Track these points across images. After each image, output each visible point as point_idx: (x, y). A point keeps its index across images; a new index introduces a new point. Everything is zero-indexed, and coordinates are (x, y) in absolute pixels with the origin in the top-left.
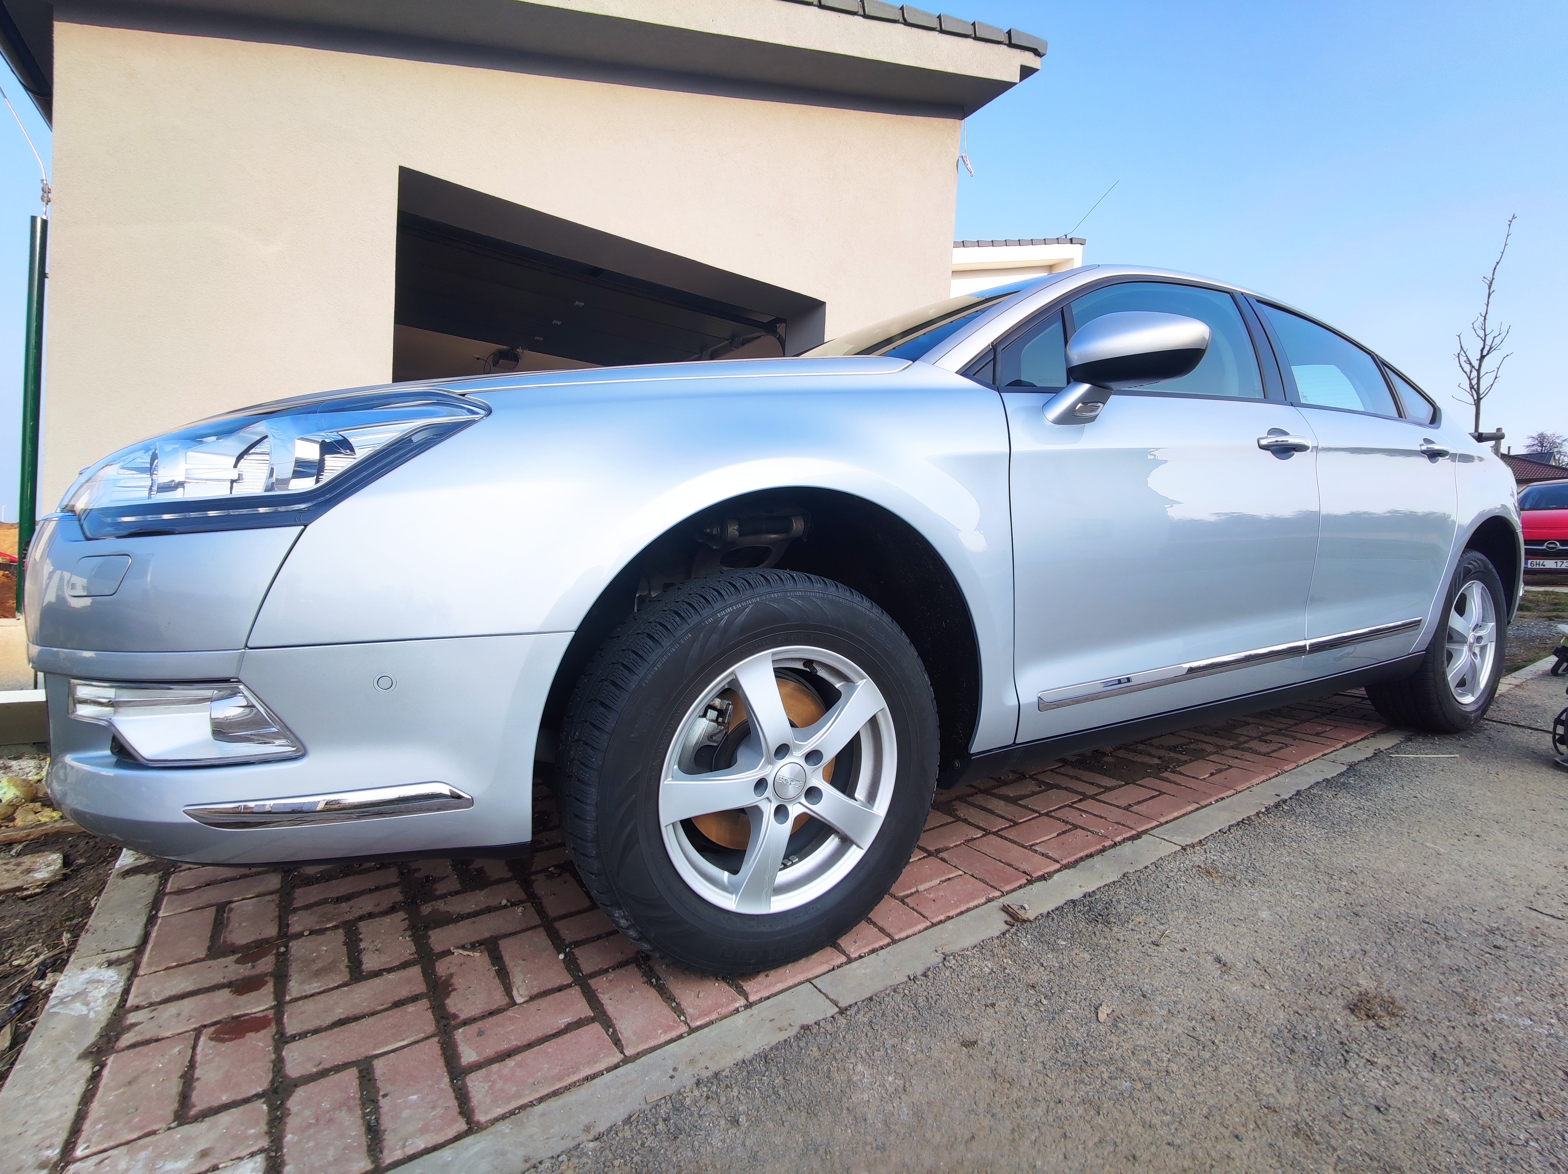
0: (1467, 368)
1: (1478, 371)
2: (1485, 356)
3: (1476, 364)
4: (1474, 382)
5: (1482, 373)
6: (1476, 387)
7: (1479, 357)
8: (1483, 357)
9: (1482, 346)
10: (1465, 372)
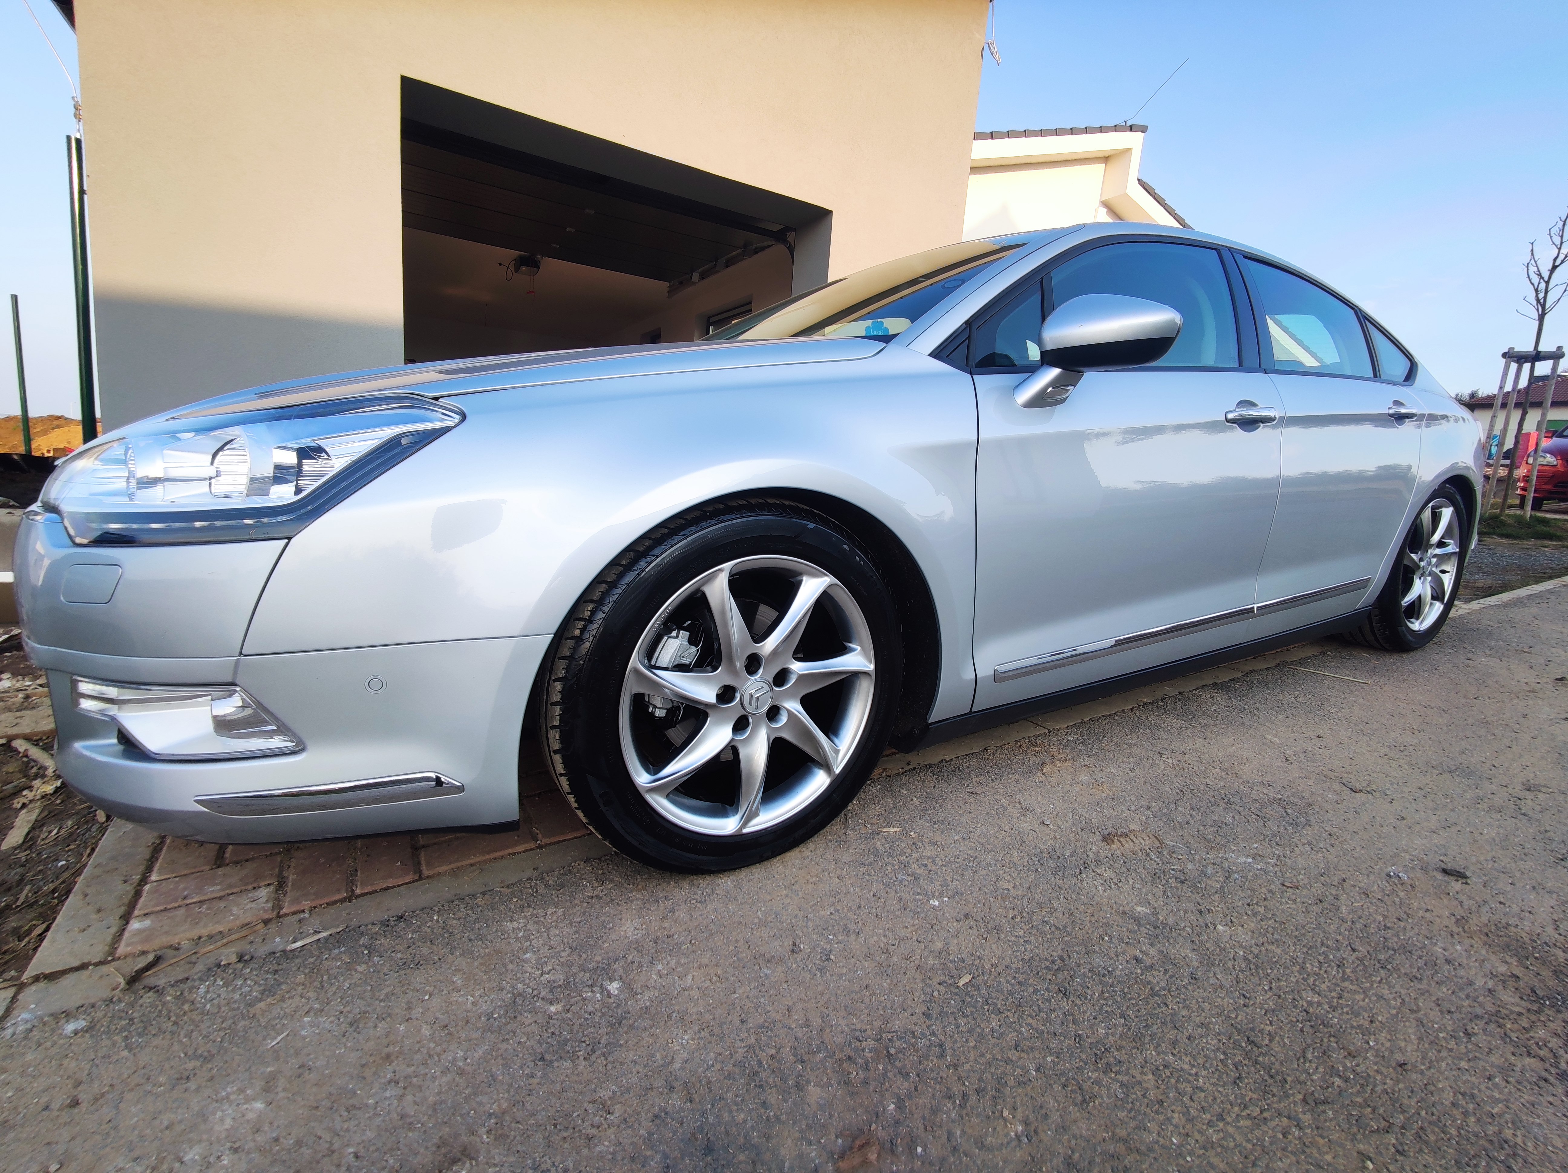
0: (1535, 280)
1: (1547, 283)
2: (1557, 266)
3: (1546, 275)
4: (1541, 296)
5: (1551, 285)
6: (1542, 301)
7: (1550, 267)
8: (1554, 267)
9: (1556, 255)
10: (1533, 284)
